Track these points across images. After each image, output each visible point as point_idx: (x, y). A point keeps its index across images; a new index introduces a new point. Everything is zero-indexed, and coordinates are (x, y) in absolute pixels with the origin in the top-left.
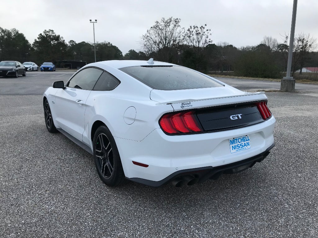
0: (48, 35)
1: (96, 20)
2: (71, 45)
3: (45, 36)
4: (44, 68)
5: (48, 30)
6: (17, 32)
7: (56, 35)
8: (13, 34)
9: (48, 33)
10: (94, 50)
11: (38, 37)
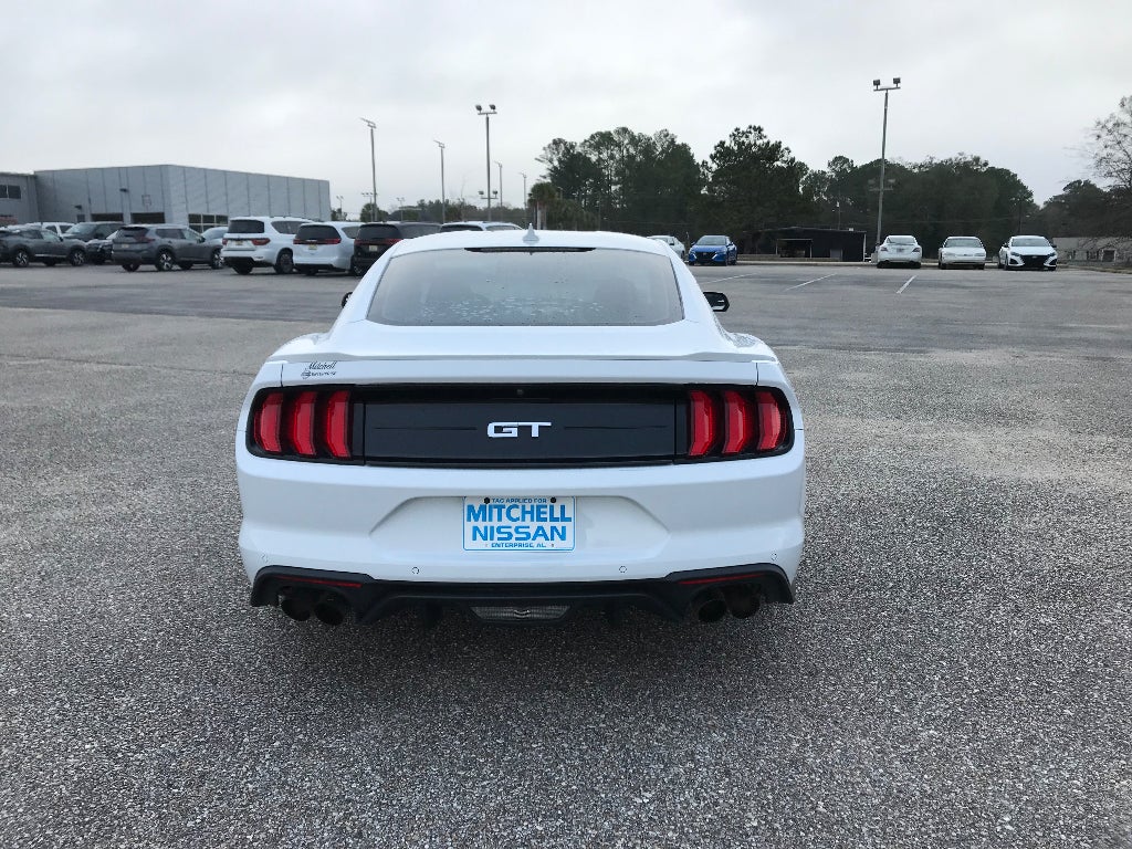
0: (743, 142)
1: (897, 81)
2: (838, 173)
3: (736, 148)
4: (699, 254)
5: (744, 128)
6: (673, 141)
7: (768, 143)
8: (660, 150)
9: (743, 139)
10: (876, 189)
11: (713, 152)
